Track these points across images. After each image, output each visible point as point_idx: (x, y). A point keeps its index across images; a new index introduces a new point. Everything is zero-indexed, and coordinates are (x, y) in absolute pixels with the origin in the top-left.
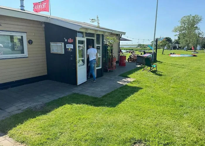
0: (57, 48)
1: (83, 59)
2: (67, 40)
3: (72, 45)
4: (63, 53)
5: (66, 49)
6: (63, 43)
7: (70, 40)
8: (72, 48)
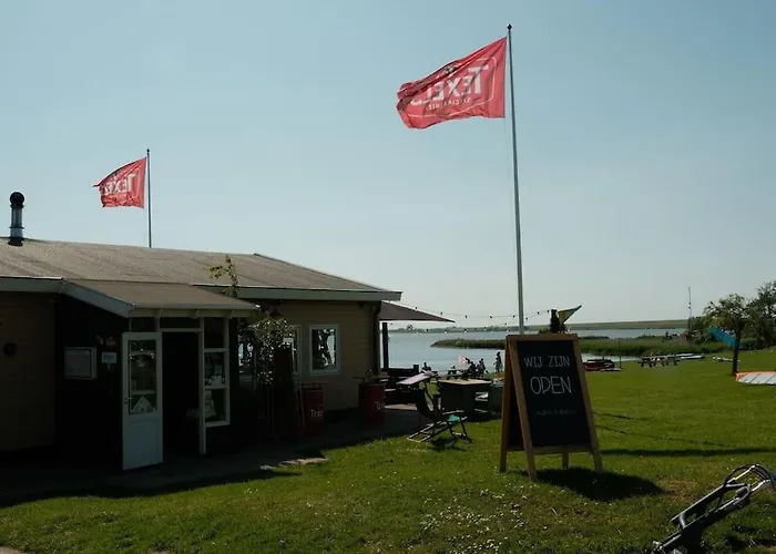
0: (81, 363)
1: (150, 392)
2: (105, 342)
3: (114, 355)
4: (94, 375)
5: (101, 366)
6: (94, 350)
7: (110, 342)
8: (114, 361)
